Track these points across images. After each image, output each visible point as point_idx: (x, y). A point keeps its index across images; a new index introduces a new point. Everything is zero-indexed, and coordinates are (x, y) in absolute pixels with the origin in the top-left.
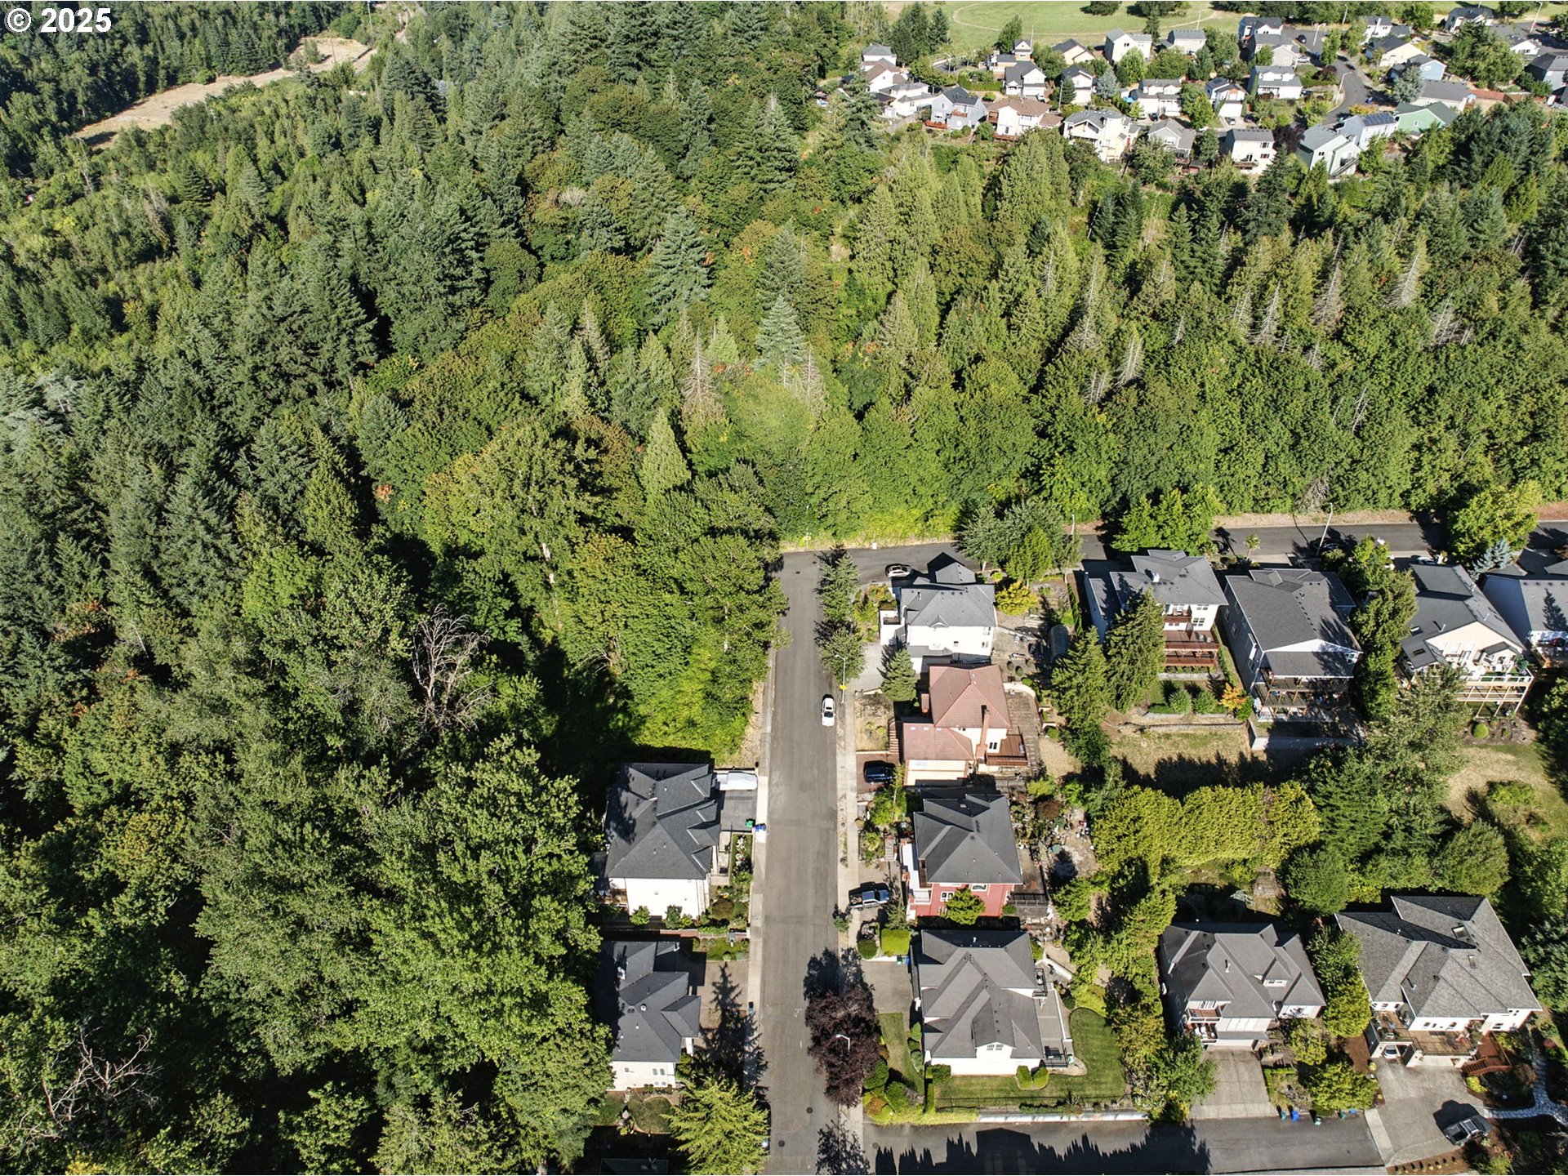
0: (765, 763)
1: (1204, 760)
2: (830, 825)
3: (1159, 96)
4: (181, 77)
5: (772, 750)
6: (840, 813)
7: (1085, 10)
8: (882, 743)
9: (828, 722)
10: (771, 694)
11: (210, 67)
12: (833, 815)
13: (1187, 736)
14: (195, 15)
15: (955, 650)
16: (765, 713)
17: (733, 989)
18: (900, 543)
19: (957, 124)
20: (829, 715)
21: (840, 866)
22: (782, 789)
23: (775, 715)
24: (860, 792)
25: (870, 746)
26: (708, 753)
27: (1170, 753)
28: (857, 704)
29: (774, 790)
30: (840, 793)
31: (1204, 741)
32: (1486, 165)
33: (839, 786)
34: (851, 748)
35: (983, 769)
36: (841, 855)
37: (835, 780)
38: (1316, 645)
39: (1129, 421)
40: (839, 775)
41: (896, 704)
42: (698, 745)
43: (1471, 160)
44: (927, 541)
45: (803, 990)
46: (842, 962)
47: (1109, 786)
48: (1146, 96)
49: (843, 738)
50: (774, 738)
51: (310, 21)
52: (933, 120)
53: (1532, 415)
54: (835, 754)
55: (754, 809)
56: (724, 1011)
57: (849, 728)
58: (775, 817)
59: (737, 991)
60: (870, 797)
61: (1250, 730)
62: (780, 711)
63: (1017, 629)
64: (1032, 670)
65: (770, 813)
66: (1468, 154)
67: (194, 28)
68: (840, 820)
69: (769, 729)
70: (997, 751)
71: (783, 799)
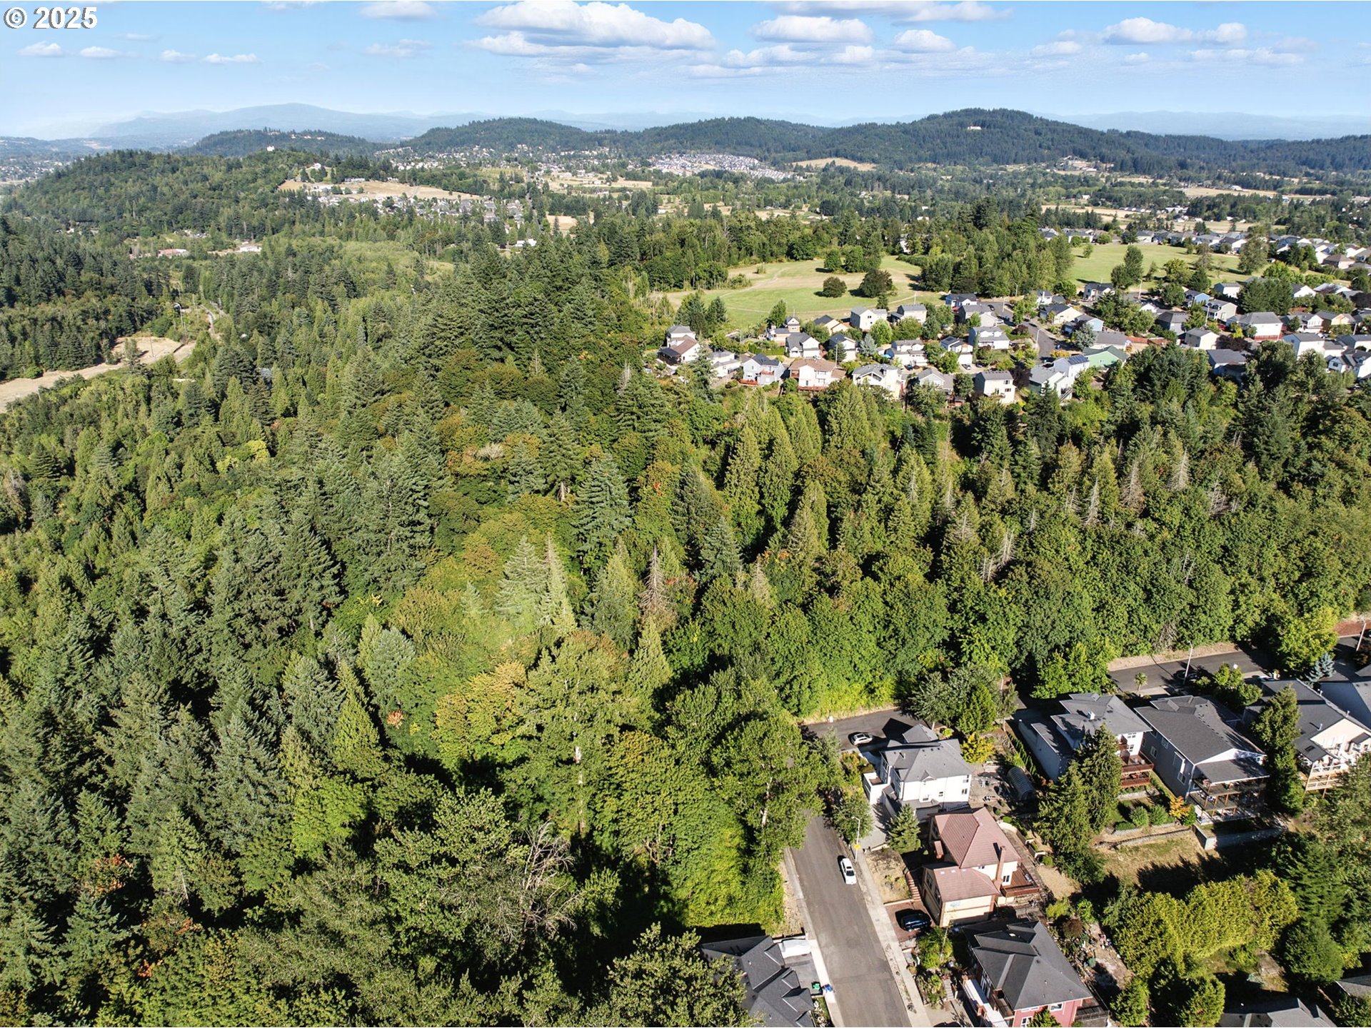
0: (809, 928)
1: (1173, 864)
2: (886, 975)
3: (909, 352)
4: (10, 374)
5: (811, 914)
6: (891, 963)
7: (819, 294)
8: (904, 892)
9: (850, 880)
10: (791, 862)
11: (38, 364)
12: (885, 966)
13: (1151, 846)
14: (26, 322)
15: (940, 800)
16: (792, 881)
18: (851, 715)
19: (766, 381)
20: (851, 874)
21: (909, 1012)
22: (832, 948)
23: (801, 880)
24: (901, 940)
25: (895, 897)
26: (758, 925)
27: (1144, 863)
28: (869, 860)
29: (825, 950)
30: (884, 945)
31: (1165, 849)
32: (1164, 387)
33: (881, 938)
34: (879, 902)
35: (1002, 901)
36: (906, 1003)
37: (874, 933)
38: (1231, 754)
39: (1026, 594)
40: (877, 929)
41: (904, 856)
42: (746, 919)
43: (1153, 385)
44: (874, 710)
47: (1124, 896)
48: (900, 353)
49: (868, 893)
50: (809, 904)
51: (126, 324)
52: (745, 378)
53: (1302, 559)
54: (866, 910)
55: (815, 971)
57: (870, 885)
58: (837, 976)
60: (912, 943)
61: (1197, 833)
62: (804, 876)
63: (981, 775)
64: (1006, 809)
65: (830, 973)
66: (1150, 380)
67: (25, 334)
68: (894, 971)
69: (801, 895)
70: (1008, 884)
71: (836, 958)
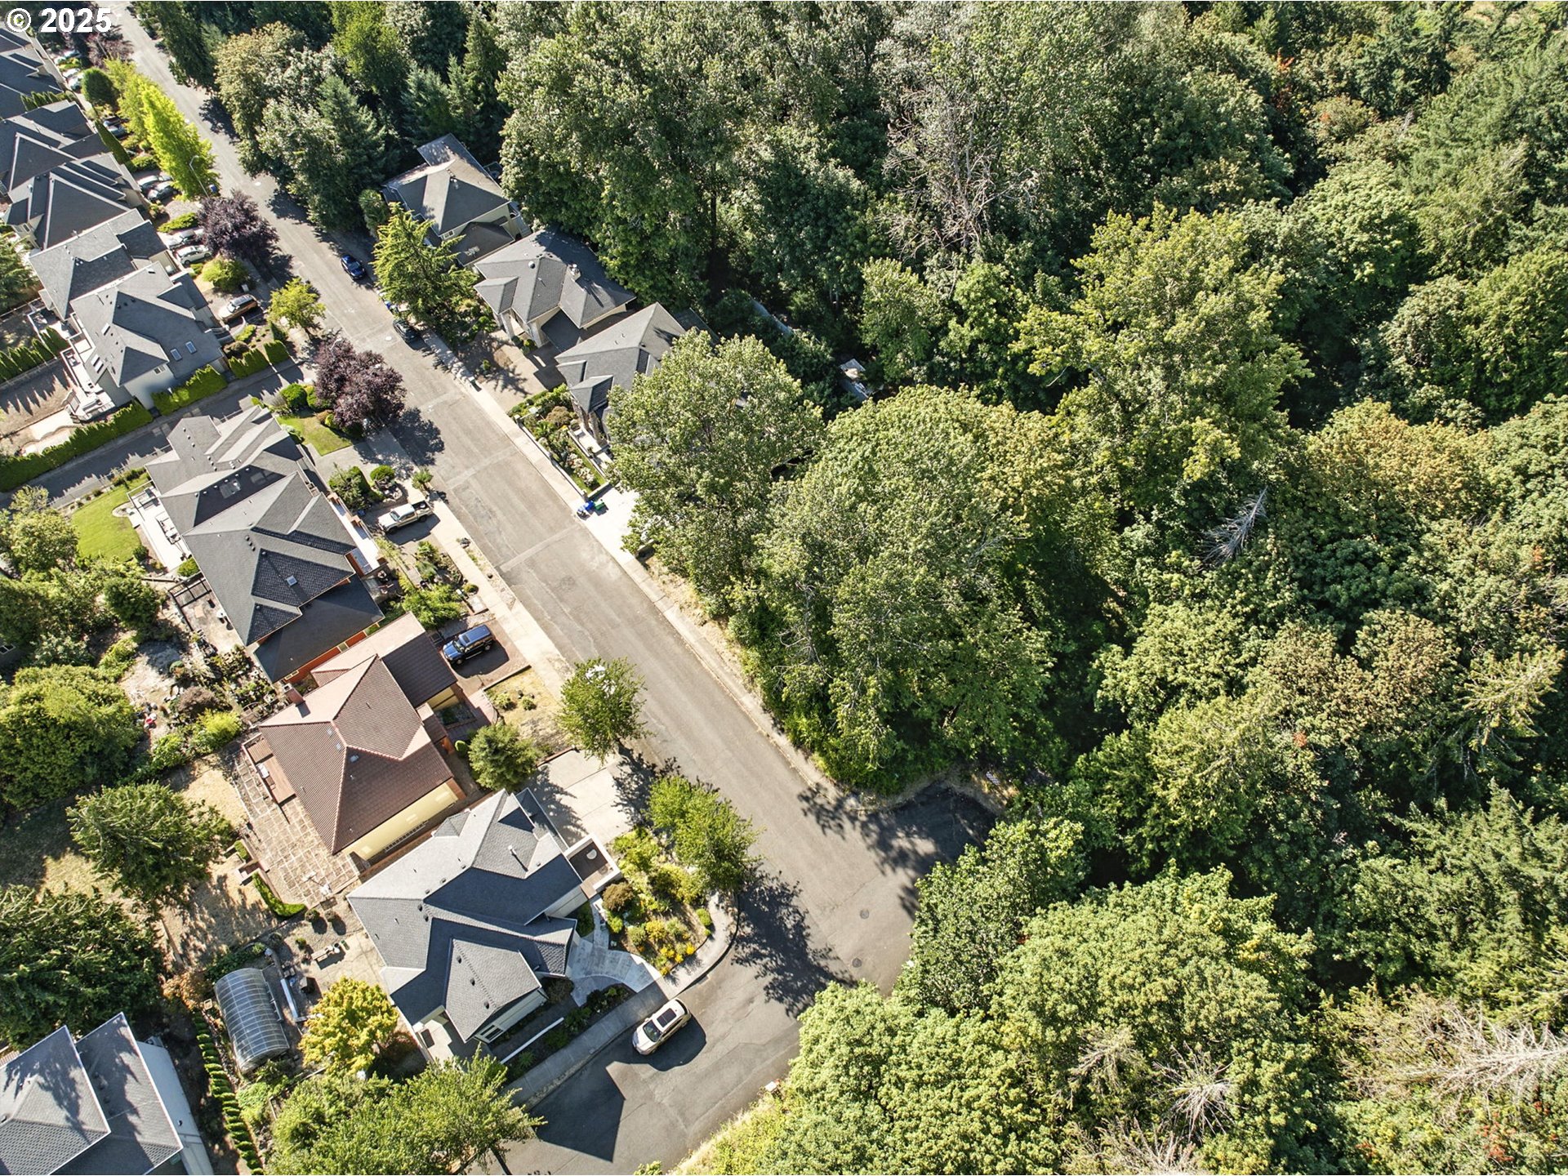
6: (504, 584)
8: (499, 692)
10: (709, 662)
16: (693, 632)
17: (505, 387)
21: (466, 536)
22: (594, 565)
23: (680, 640)
25: (515, 683)
30: (519, 606)
33: (525, 613)
34: (540, 666)
36: (472, 546)
37: (537, 619)
45: (435, 425)
46: (412, 464)
49: (560, 670)
55: (609, 525)
56: (500, 370)
57: (559, 685)
58: (577, 534)
59: (499, 388)
60: (474, 620)
62: (678, 650)
65: (586, 533)
68: (497, 576)
69: (671, 615)
71: (585, 555)
